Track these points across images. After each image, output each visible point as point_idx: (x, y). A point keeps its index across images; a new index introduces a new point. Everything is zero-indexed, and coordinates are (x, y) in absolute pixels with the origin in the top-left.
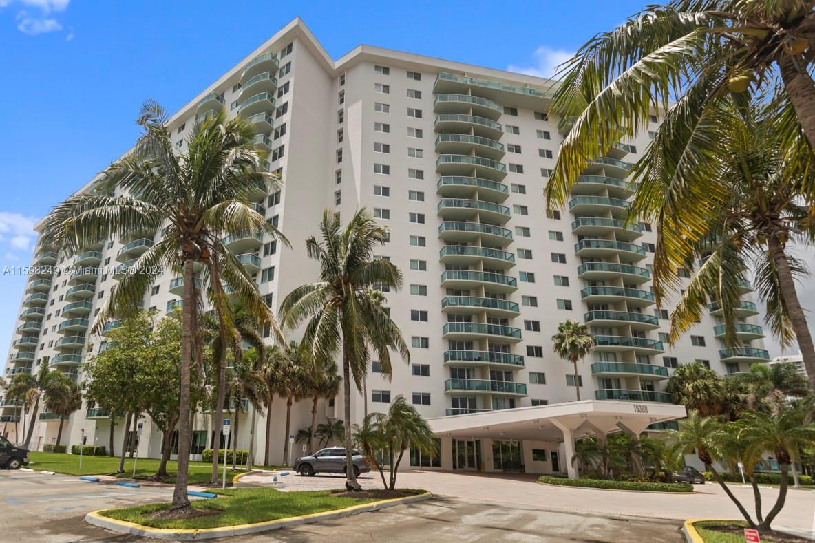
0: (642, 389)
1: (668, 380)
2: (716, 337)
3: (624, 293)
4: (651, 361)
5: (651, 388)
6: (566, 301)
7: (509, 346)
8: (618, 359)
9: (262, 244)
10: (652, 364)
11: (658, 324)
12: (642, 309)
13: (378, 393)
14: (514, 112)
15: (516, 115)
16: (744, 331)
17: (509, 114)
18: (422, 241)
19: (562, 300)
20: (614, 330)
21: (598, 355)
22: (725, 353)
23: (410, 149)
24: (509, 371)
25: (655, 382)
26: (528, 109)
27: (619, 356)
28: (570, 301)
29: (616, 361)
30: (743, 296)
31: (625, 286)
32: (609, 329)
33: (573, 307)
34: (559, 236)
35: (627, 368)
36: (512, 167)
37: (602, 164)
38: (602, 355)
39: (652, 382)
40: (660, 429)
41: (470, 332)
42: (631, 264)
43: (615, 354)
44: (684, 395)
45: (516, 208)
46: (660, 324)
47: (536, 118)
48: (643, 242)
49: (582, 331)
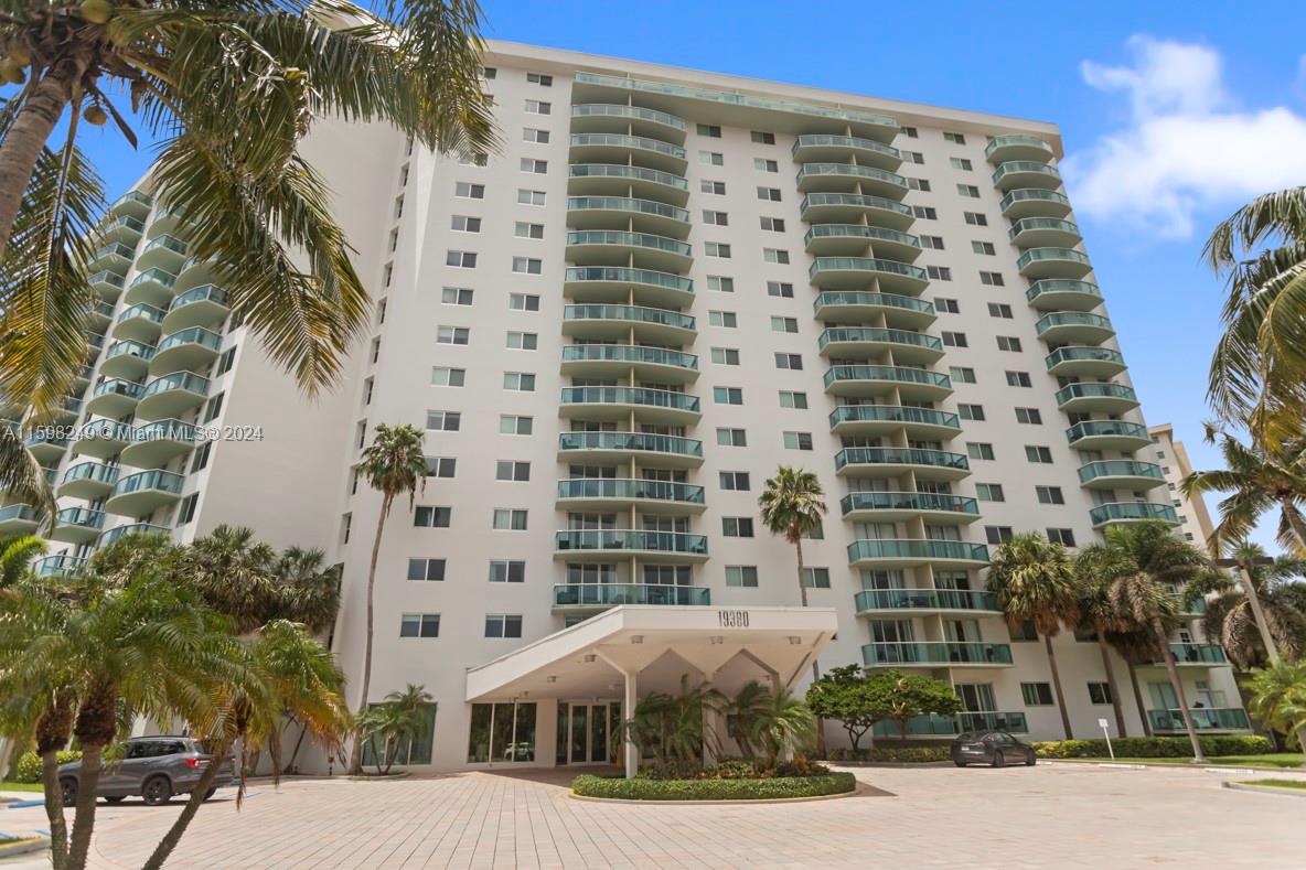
0: (937, 587)
1: (988, 569)
2: (1082, 487)
3: (902, 415)
4: (962, 534)
5: (963, 584)
6: (800, 434)
7: (688, 519)
8: (899, 533)
9: (217, 356)
10: (964, 540)
11: (967, 468)
12: (944, 444)
13: (415, 620)
14: (715, 132)
15: (719, 136)
16: (1134, 474)
17: (706, 134)
18: (530, 341)
19: (794, 433)
20: (892, 482)
21: (863, 526)
22: (1100, 513)
23: (521, 191)
24: (687, 565)
25: (970, 572)
26: (738, 126)
27: (901, 529)
28: (809, 435)
29: (896, 536)
30: (1126, 414)
31: (904, 403)
32: (882, 480)
33: (814, 446)
34: (792, 325)
35: (914, 549)
36: (708, 216)
37: (863, 206)
38: (871, 527)
39: (966, 572)
40: (984, 661)
41: (614, 495)
42: (924, 367)
43: (894, 525)
44: (1014, 594)
45: (712, 281)
46: (971, 469)
47: (754, 140)
48: (945, 330)
49: (806, 485)
